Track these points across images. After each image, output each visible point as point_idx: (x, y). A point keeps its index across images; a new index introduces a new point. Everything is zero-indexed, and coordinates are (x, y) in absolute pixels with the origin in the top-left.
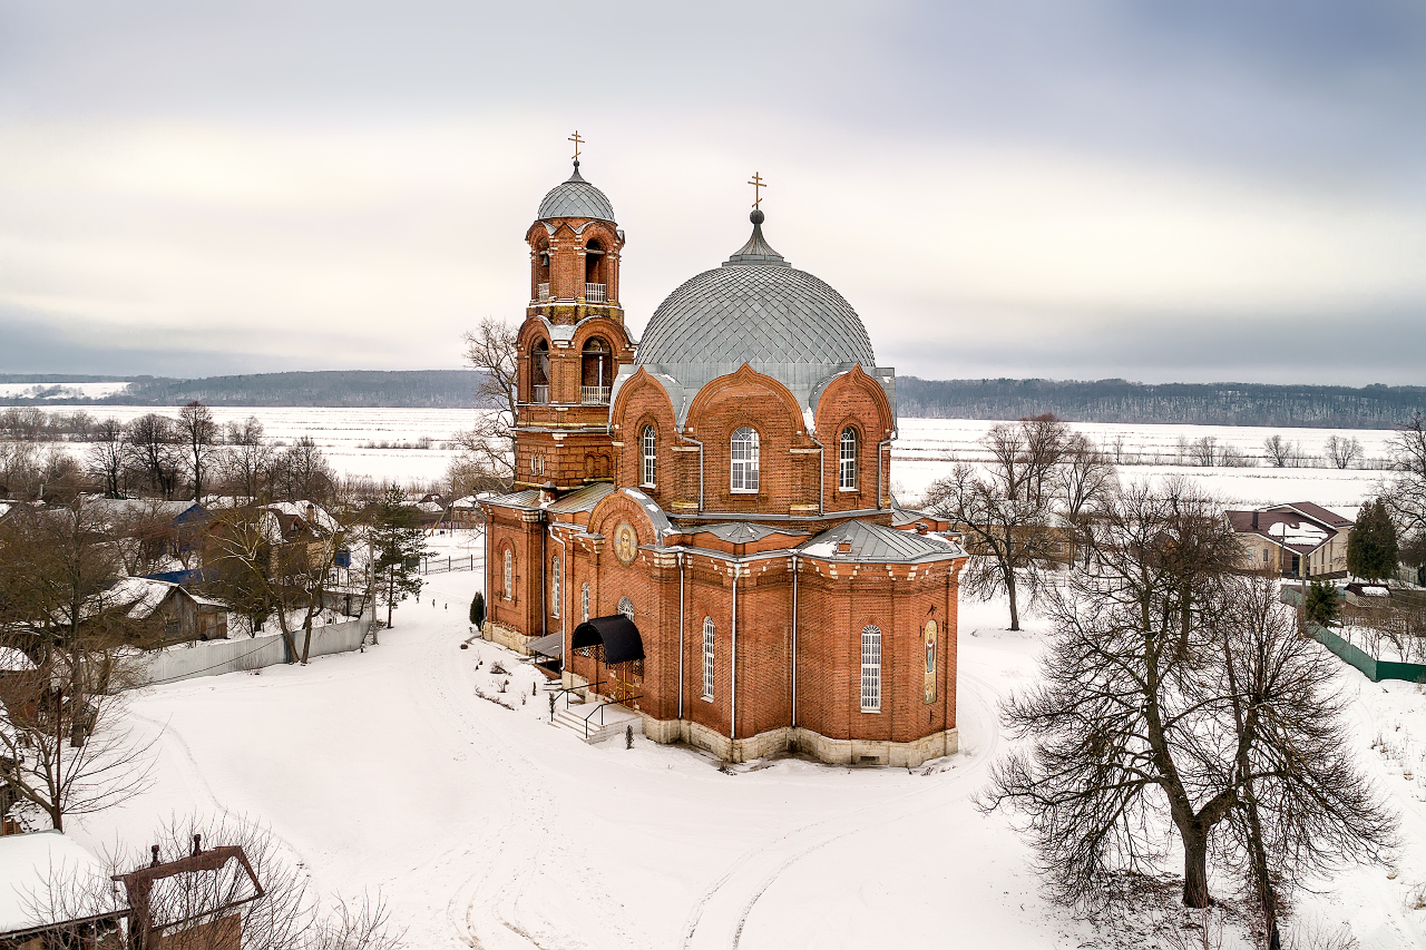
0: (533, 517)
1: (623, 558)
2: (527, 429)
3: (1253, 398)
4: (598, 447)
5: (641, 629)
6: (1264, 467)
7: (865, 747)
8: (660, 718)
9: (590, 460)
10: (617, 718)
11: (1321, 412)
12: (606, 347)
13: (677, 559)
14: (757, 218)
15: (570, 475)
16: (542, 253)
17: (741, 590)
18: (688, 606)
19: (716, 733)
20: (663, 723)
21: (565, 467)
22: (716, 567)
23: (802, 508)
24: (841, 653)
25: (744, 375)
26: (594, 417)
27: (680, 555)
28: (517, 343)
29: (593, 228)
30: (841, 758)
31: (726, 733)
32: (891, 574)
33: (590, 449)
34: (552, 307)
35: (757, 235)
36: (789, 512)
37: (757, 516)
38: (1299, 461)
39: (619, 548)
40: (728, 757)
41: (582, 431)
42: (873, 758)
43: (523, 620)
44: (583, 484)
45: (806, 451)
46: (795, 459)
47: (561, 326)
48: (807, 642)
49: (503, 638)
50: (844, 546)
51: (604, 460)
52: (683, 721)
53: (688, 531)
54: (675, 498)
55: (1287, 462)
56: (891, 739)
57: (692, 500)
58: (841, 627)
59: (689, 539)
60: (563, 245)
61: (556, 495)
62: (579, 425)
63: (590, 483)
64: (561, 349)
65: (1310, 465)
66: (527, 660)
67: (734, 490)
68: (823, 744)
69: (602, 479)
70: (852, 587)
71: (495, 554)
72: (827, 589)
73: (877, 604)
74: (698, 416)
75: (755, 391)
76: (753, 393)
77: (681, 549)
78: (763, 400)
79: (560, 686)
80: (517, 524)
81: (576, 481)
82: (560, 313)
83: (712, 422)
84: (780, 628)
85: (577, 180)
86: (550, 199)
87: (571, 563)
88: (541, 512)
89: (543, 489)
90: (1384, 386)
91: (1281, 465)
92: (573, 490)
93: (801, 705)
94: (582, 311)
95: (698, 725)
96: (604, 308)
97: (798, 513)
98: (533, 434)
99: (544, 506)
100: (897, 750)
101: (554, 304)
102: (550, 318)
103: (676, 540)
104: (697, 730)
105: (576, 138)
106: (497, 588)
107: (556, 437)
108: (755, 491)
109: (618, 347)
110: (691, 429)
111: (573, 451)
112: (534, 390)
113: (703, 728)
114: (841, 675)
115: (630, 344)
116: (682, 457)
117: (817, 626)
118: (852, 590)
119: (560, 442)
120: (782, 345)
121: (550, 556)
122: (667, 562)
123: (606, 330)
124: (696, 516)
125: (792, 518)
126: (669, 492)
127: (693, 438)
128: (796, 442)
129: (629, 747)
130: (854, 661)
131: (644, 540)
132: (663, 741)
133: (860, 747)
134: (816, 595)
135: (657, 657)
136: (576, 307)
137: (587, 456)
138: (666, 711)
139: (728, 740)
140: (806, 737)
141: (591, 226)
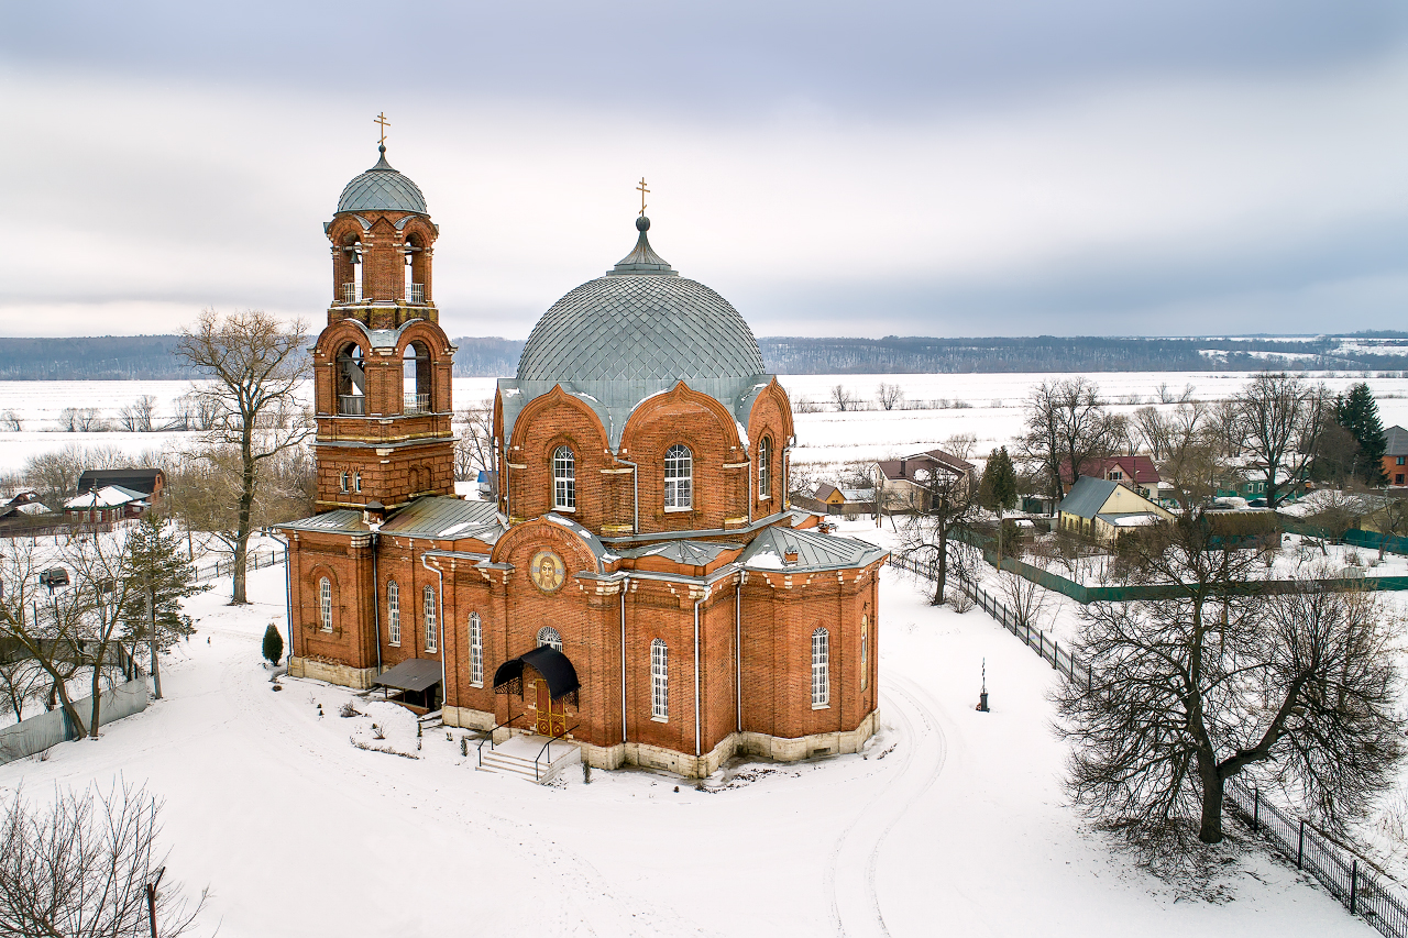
0: (364, 542)
1: (543, 586)
2: (334, 444)
3: (799, 351)
4: (422, 459)
5: (573, 658)
6: (831, 412)
7: (817, 740)
8: (606, 745)
9: (414, 474)
10: (565, 753)
11: (851, 362)
12: (423, 351)
13: (622, 585)
14: (643, 225)
15: (396, 492)
16: (348, 248)
17: (703, 610)
18: (630, 629)
19: (673, 752)
20: (610, 750)
21: (391, 484)
22: (673, 591)
23: (736, 521)
24: (795, 657)
25: (680, 392)
26: (414, 428)
27: (626, 581)
28: (316, 349)
29: (413, 222)
30: (797, 755)
31: (690, 750)
32: (841, 579)
33: (413, 463)
34: (368, 311)
35: (643, 242)
36: (723, 526)
37: (693, 533)
38: (857, 406)
39: (537, 577)
40: (694, 774)
41: (406, 443)
42: (825, 749)
43: (355, 651)
44: (409, 500)
45: (739, 466)
46: (728, 474)
47: (381, 331)
48: (753, 650)
49: (321, 673)
50: (791, 556)
51: (426, 473)
52: (628, 744)
53: (626, 554)
54: (604, 522)
55: (848, 406)
56: (840, 730)
57: (626, 522)
58: (794, 634)
59: (631, 563)
60: (379, 241)
61: (384, 515)
62: (402, 438)
63: (415, 499)
64: (383, 357)
65: (865, 408)
66: (366, 694)
67: (668, 509)
68: (775, 744)
69: (426, 493)
70: (804, 595)
71: (304, 584)
72: (778, 599)
73: (826, 608)
74: (631, 437)
75: (688, 408)
76: (688, 411)
77: (626, 574)
78: (697, 416)
79: (440, 721)
80: (341, 550)
81: (401, 498)
82: (378, 317)
83: (646, 442)
84: (726, 641)
85: (382, 167)
86: (354, 187)
87: (450, 594)
88: (374, 536)
89: (367, 509)
90: (896, 338)
91: (843, 409)
92: (399, 509)
93: (746, 709)
94: (403, 314)
95: (647, 746)
96: (424, 310)
97: (732, 526)
98: (345, 450)
99: (374, 528)
100: (846, 738)
101: (370, 307)
102: (367, 323)
103: (616, 565)
104: (645, 751)
105: (381, 120)
106: (309, 619)
107: (380, 452)
108: (688, 509)
109: (437, 351)
110: (625, 451)
111: (399, 466)
112: (340, 400)
113: (654, 748)
114: (795, 677)
115: (450, 347)
116: (615, 480)
117: (765, 634)
118: (803, 598)
119: (386, 457)
120: (707, 360)
121: (382, 581)
122: (612, 589)
123: (426, 334)
124: (630, 539)
125: (727, 532)
126: (597, 515)
127: (627, 459)
128: (728, 458)
129: (587, 781)
130: (806, 664)
131: (575, 568)
132: (612, 767)
133: (813, 742)
134: (763, 606)
135: (600, 685)
136: (398, 310)
137: (413, 469)
138: (610, 737)
139: (693, 758)
140: (754, 740)
141: (410, 220)
